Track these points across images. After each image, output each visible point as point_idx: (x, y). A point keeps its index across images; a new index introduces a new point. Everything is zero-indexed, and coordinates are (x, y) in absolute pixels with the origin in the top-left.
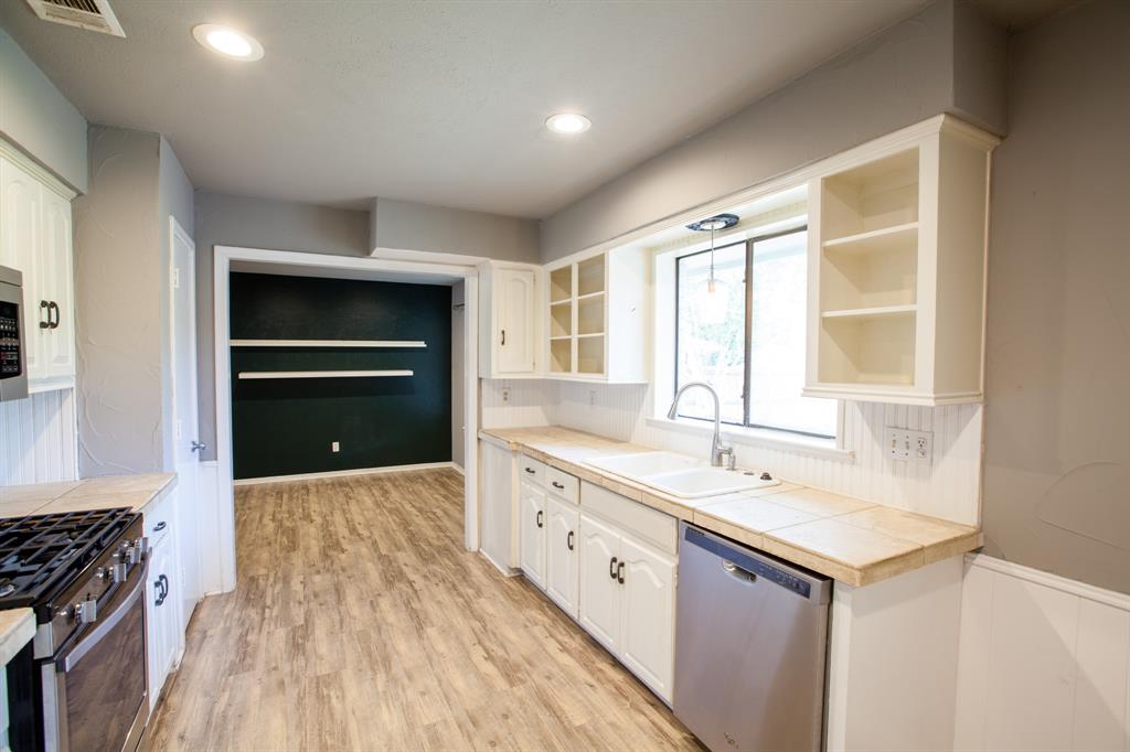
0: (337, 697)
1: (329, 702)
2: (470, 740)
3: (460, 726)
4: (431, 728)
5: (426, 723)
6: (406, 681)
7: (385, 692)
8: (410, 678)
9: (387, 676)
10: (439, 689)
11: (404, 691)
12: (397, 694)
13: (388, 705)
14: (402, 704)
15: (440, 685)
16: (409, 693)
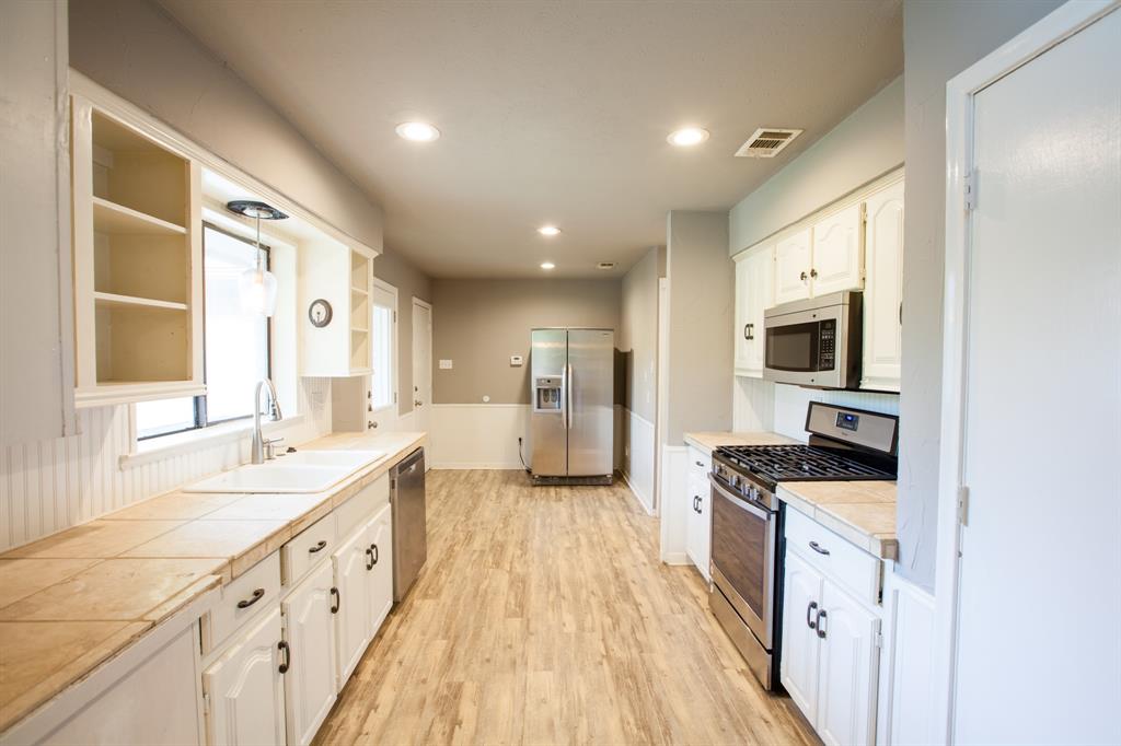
0: (629, 723)
1: (636, 720)
2: (523, 654)
3: (526, 664)
4: (548, 666)
5: (551, 673)
6: (557, 722)
7: (580, 715)
8: (551, 725)
9: (575, 735)
10: (528, 701)
11: (561, 710)
12: (569, 709)
13: (580, 699)
14: (567, 696)
15: (525, 704)
16: (557, 706)
